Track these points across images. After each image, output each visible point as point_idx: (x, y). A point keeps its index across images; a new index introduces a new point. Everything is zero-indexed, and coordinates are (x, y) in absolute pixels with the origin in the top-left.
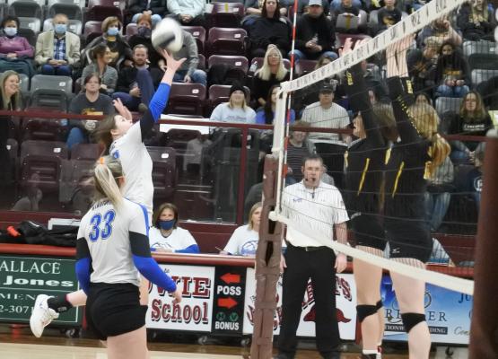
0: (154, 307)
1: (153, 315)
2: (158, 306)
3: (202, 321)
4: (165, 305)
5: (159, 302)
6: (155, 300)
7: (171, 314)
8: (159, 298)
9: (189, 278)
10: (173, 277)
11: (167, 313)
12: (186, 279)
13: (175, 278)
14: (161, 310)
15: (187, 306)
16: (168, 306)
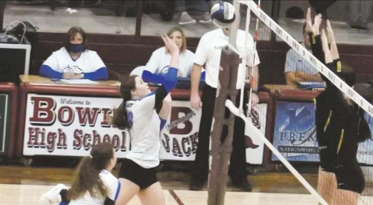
0: (76, 137)
1: (74, 144)
2: (80, 136)
3: (120, 149)
4: (86, 134)
5: (81, 132)
6: (77, 130)
7: (91, 143)
8: (80, 128)
9: (108, 109)
10: (94, 109)
11: (87, 141)
12: (106, 110)
13: (96, 109)
14: (82, 139)
15: (107, 135)
16: (89, 136)
